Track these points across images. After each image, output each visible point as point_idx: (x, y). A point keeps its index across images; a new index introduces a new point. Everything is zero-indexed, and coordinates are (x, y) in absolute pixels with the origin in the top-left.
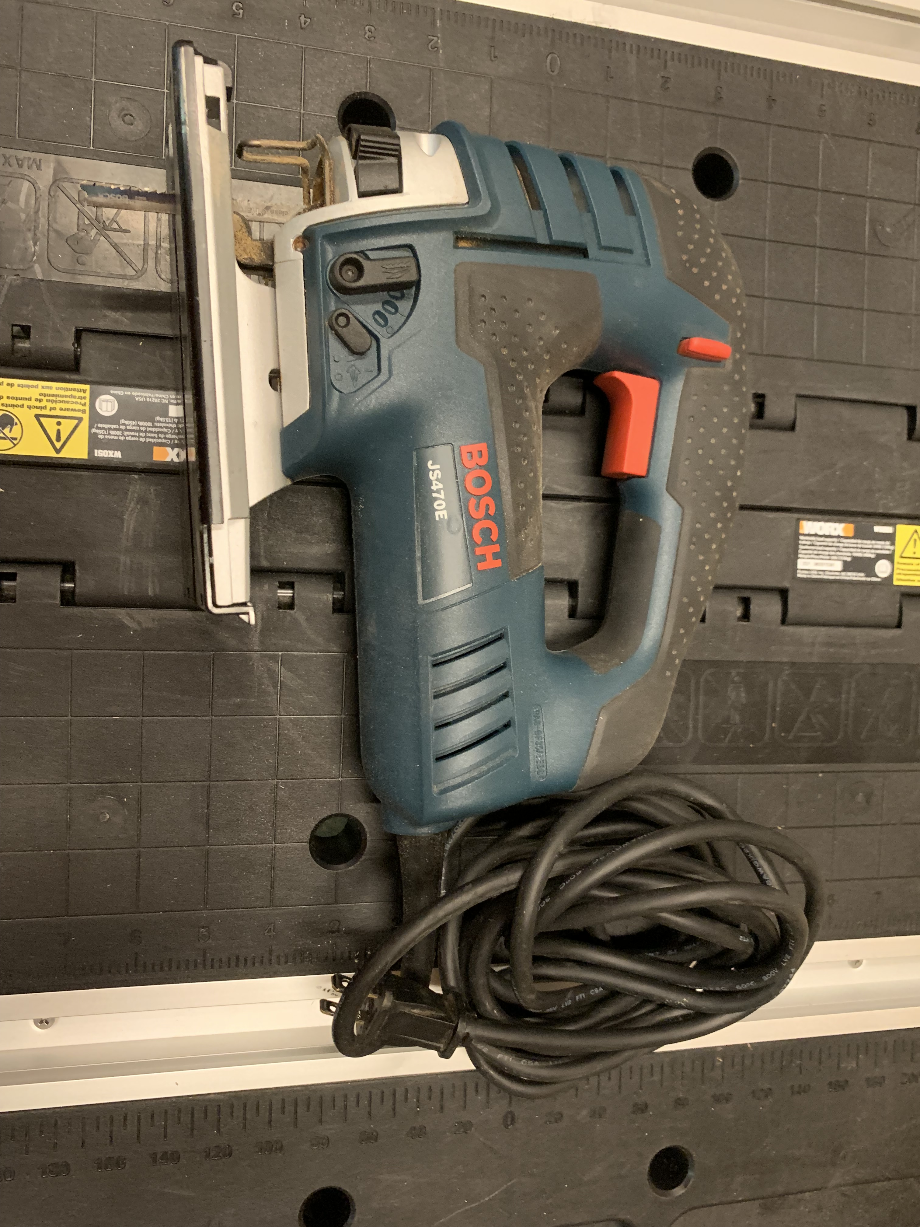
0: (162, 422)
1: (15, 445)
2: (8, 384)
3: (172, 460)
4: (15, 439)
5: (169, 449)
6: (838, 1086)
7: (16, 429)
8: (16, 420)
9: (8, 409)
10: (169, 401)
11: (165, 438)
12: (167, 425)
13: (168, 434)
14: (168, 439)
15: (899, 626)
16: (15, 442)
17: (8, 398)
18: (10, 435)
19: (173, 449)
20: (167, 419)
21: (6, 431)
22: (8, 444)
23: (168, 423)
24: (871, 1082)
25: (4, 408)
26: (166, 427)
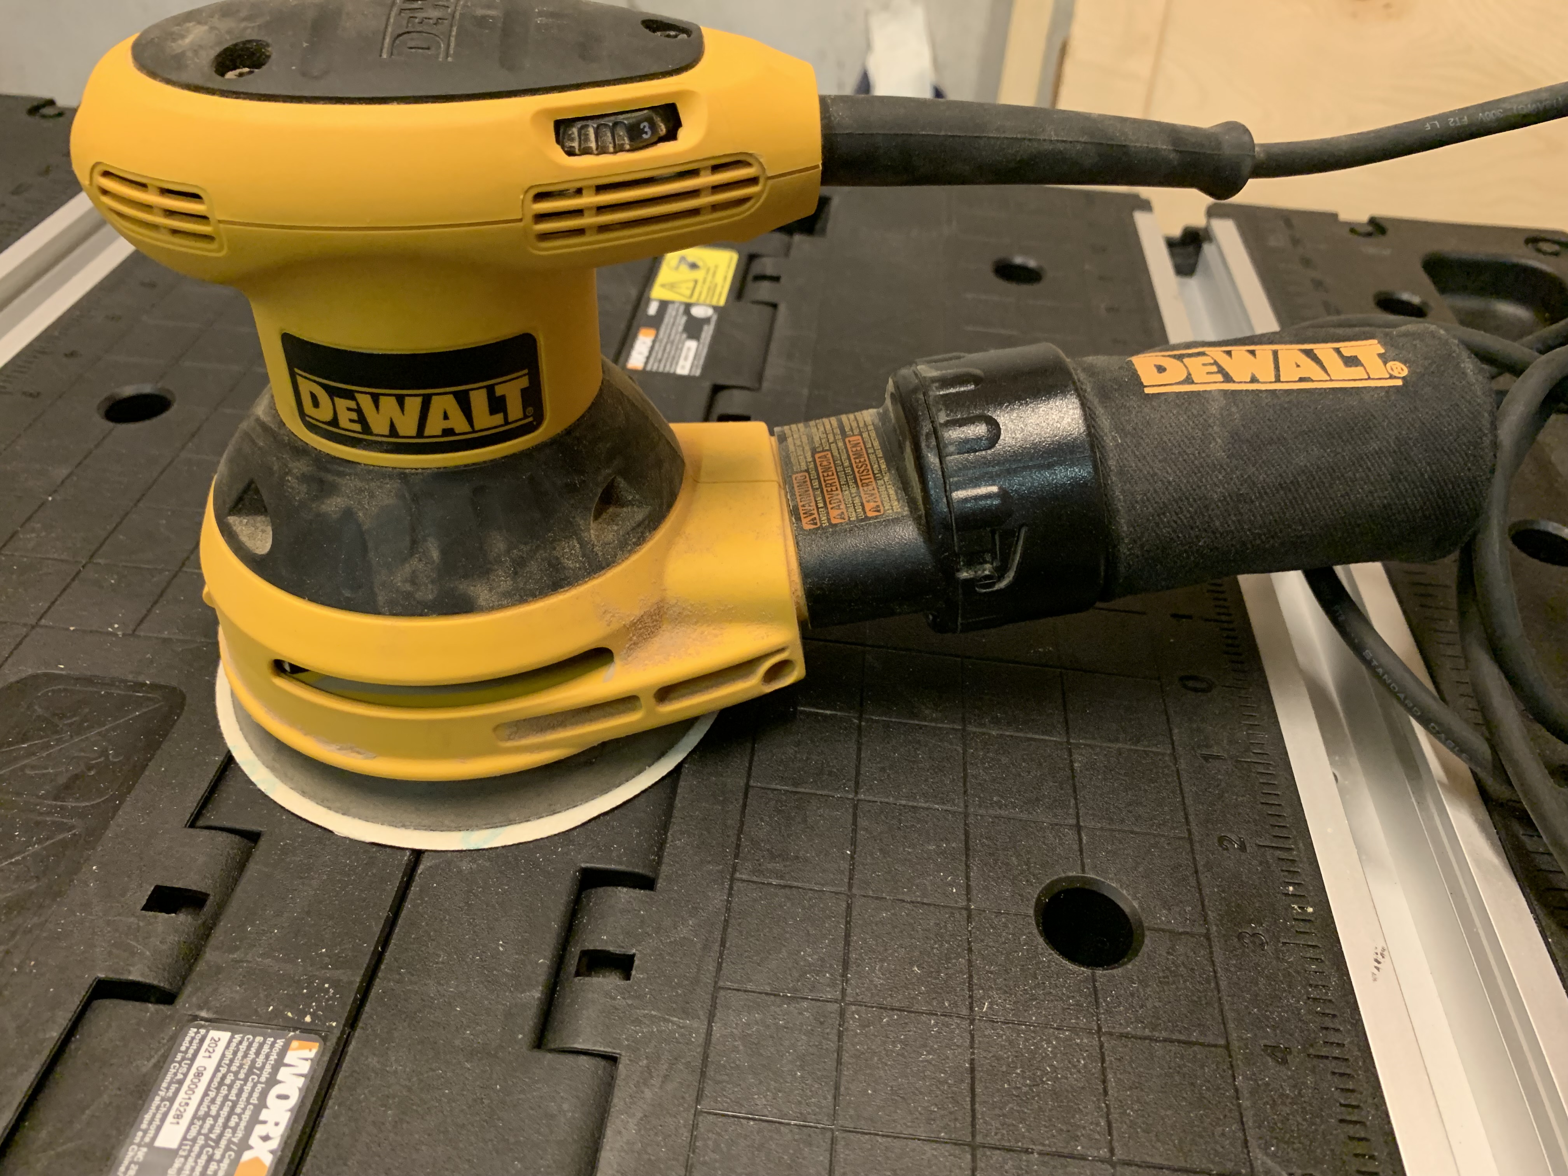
0: (184, 1164)
3: (272, 1152)
5: (247, 1156)
10: (146, 1145)
11: (220, 1161)
12: (193, 1154)
13: (213, 1154)
14: (223, 1156)
15: (774, 306)
19: (250, 1148)
20: (181, 1153)
23: (190, 1151)
26: (199, 1156)
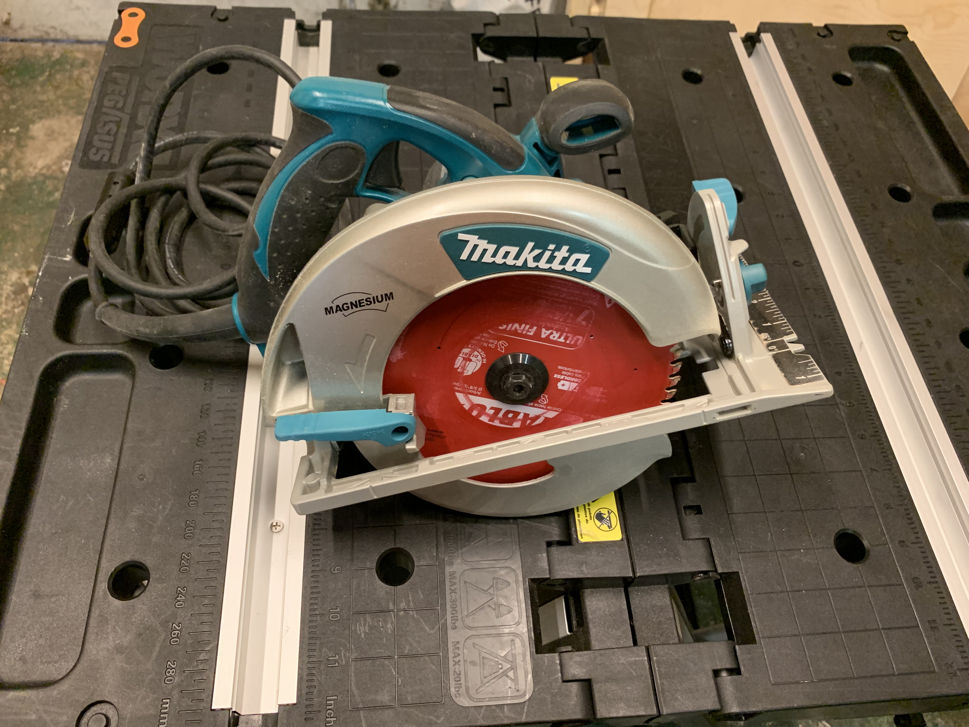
1: (612, 511)
2: (579, 517)
4: (609, 512)
6: (837, 127)
7: (603, 511)
8: (598, 512)
9: (592, 516)
16: (610, 511)
17: (586, 517)
18: (607, 515)
21: (605, 516)
22: (612, 515)
24: (831, 114)
25: (592, 518)
